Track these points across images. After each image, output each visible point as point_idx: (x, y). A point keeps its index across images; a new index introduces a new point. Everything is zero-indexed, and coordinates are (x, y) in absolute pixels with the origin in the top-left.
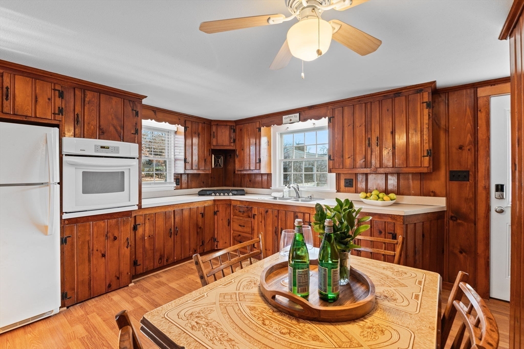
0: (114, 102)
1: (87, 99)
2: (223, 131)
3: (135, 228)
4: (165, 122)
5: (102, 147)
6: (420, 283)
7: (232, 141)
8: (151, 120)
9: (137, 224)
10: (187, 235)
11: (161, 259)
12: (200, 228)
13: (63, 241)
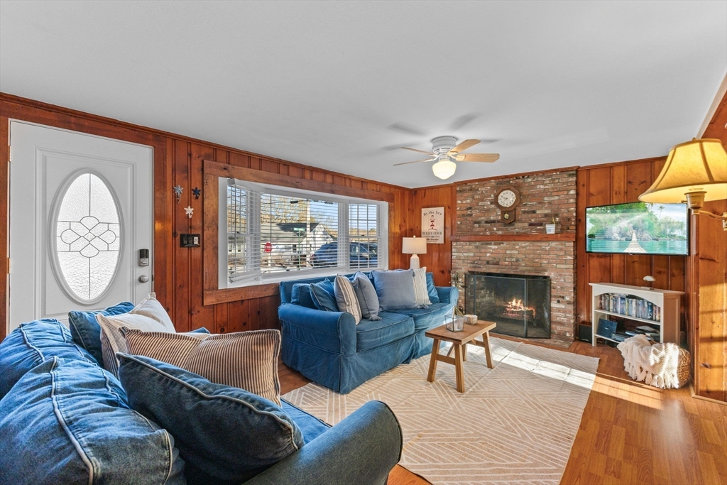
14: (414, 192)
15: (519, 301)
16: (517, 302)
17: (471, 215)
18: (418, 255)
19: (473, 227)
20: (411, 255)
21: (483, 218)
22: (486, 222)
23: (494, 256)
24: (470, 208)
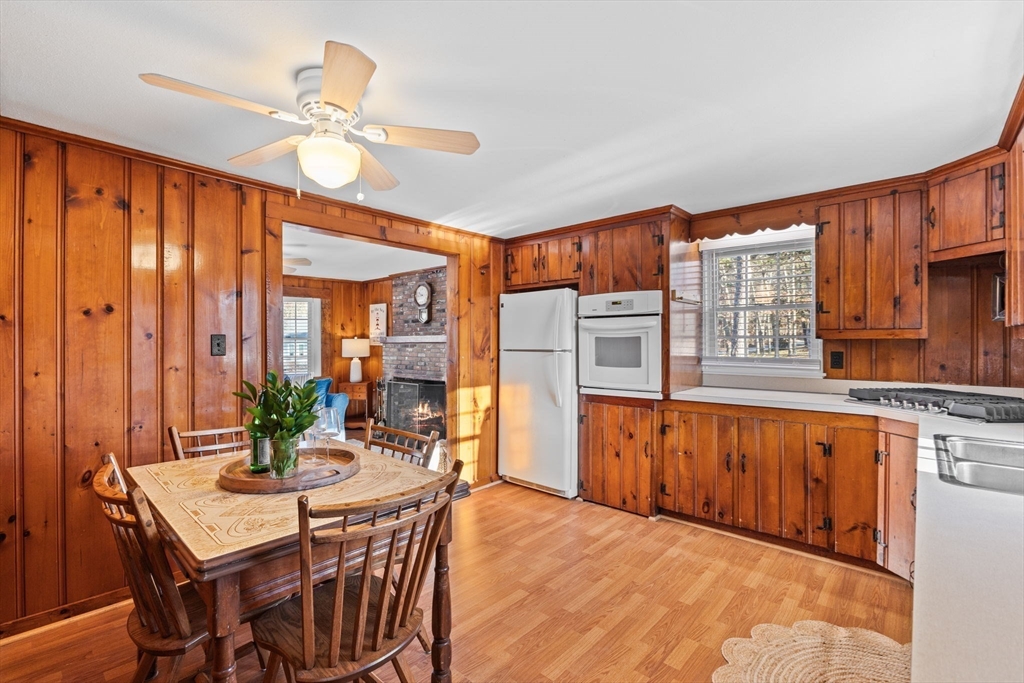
0: (628, 235)
1: (600, 243)
2: (962, 196)
3: (663, 430)
4: (798, 225)
5: (614, 303)
6: (212, 529)
7: (996, 221)
8: (731, 235)
9: (666, 423)
10: (773, 482)
11: (708, 506)
12: (817, 481)
13: (581, 419)
14: (365, 286)
15: (426, 405)
16: (423, 407)
17: (402, 313)
18: (360, 358)
19: (404, 326)
20: (352, 359)
21: (410, 317)
22: (413, 321)
23: (411, 359)
24: (401, 305)
